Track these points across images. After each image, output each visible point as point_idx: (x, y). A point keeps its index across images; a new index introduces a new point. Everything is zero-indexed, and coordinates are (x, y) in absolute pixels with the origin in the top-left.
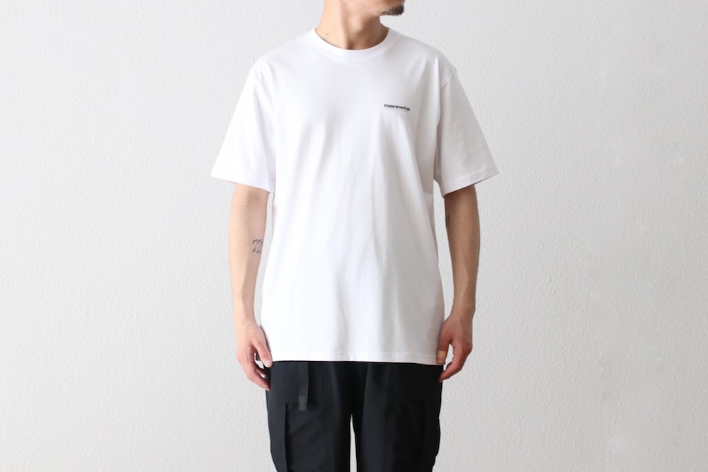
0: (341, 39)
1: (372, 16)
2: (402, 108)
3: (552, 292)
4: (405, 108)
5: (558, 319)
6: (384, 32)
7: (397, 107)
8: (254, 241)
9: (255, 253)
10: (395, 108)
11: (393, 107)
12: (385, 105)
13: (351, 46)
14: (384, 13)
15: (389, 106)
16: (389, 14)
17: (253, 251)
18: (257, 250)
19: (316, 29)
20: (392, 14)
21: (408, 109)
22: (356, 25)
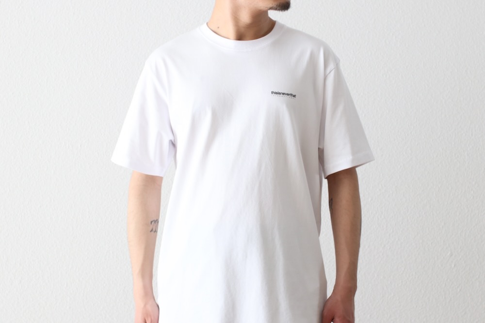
0: (231, 31)
1: (260, 10)
2: (288, 94)
3: (453, 266)
4: (291, 95)
5: (459, 290)
6: (272, 25)
7: (283, 94)
8: (151, 222)
9: (152, 232)
10: (282, 95)
11: (280, 93)
12: (272, 92)
13: (240, 37)
14: (271, 8)
15: (276, 93)
16: (276, 9)
17: (151, 231)
18: (154, 230)
19: (207, 24)
20: (279, 10)
21: (294, 96)
22: (245, 18)
